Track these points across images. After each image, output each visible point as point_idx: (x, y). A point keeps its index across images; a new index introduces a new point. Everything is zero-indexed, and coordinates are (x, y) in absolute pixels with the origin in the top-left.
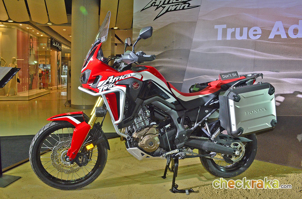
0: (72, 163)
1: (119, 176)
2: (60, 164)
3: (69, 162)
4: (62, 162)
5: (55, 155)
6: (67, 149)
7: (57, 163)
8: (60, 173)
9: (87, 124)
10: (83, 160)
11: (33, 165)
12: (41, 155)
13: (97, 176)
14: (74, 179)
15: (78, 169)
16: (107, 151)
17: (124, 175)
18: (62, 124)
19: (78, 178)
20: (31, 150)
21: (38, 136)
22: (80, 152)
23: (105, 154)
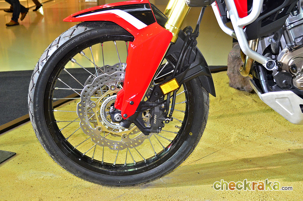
0: (127, 126)
1: (228, 159)
2: (99, 129)
3: (119, 122)
4: (104, 123)
5: (88, 106)
6: (114, 92)
7: (91, 126)
8: (99, 149)
9: (162, 28)
10: (152, 119)
11: (39, 130)
12: (55, 107)
13: (184, 156)
14: (130, 161)
15: (140, 141)
16: (208, 99)
17: (240, 155)
18: (101, 31)
19: (139, 159)
20: (31, 94)
21: (45, 62)
22: (146, 99)
23: (203, 105)
